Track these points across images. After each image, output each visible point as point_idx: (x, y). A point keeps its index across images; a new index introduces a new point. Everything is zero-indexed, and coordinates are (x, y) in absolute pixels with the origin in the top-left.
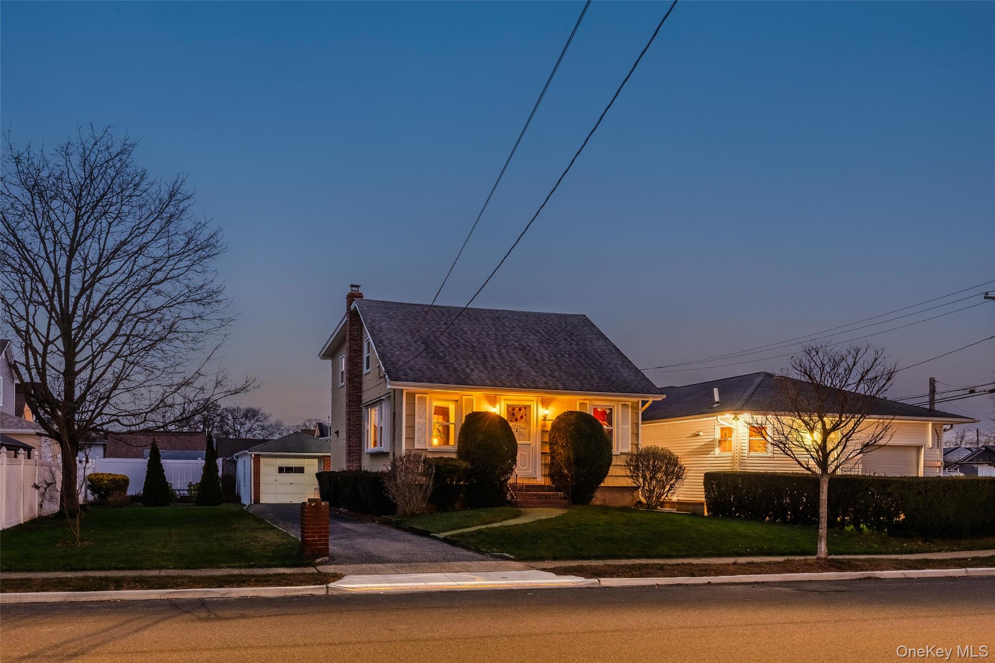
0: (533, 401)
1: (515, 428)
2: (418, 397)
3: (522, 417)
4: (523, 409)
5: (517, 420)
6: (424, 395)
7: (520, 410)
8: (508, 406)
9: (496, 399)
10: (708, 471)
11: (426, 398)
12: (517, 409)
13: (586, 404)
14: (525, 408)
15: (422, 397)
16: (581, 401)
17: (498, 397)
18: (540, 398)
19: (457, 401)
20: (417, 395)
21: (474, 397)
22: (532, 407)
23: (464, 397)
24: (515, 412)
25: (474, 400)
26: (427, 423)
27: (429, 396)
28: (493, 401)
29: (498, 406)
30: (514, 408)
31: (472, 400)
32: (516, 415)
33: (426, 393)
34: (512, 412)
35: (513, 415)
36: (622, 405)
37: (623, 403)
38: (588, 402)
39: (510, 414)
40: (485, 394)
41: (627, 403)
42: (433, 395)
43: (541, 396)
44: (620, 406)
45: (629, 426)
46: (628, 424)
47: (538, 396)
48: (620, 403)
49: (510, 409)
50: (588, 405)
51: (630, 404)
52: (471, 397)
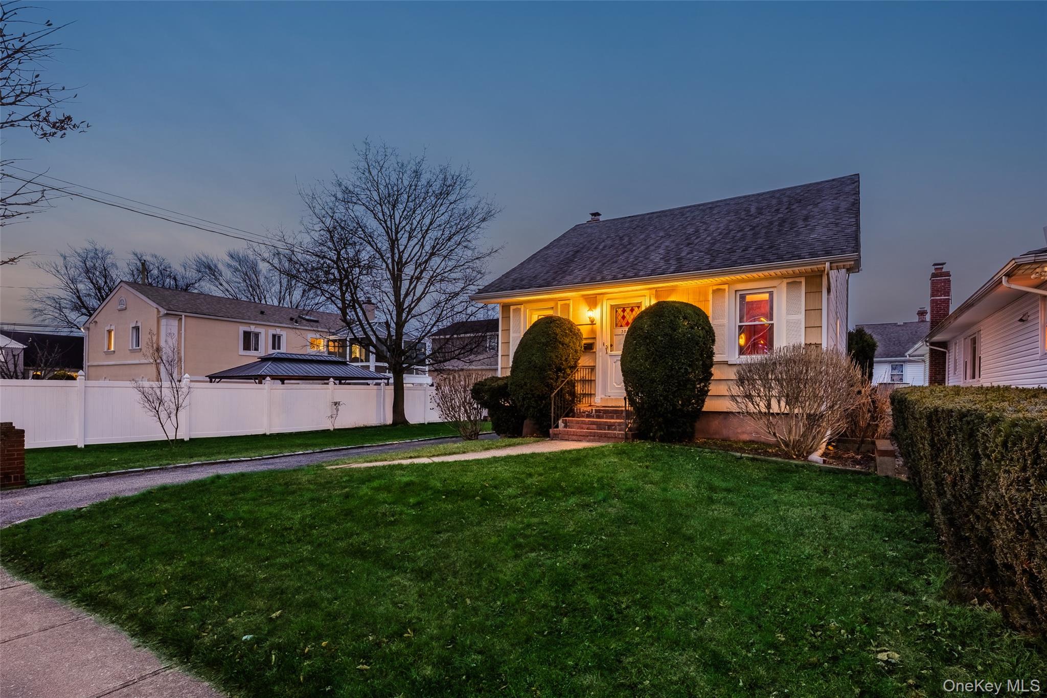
4: (636, 309)
5: (628, 324)
6: (519, 306)
7: (632, 310)
8: (614, 308)
9: (596, 301)
11: (519, 310)
12: (628, 310)
13: (724, 290)
14: (638, 307)
15: (516, 308)
16: (715, 287)
17: (597, 297)
18: (654, 292)
19: (552, 308)
20: (512, 308)
21: (571, 301)
23: (560, 303)
24: (626, 314)
25: (571, 305)
27: (524, 307)
28: (592, 302)
29: (598, 309)
30: (624, 311)
31: (569, 305)
32: (627, 317)
33: (521, 303)
34: (622, 314)
35: (624, 317)
36: (788, 283)
37: (790, 280)
38: (726, 287)
39: (620, 318)
40: (583, 296)
41: (797, 280)
42: (528, 306)
43: (654, 288)
44: (784, 285)
45: (802, 316)
46: (799, 313)
47: (650, 289)
48: (785, 281)
49: (620, 311)
50: (727, 290)
51: (803, 280)
52: (567, 302)
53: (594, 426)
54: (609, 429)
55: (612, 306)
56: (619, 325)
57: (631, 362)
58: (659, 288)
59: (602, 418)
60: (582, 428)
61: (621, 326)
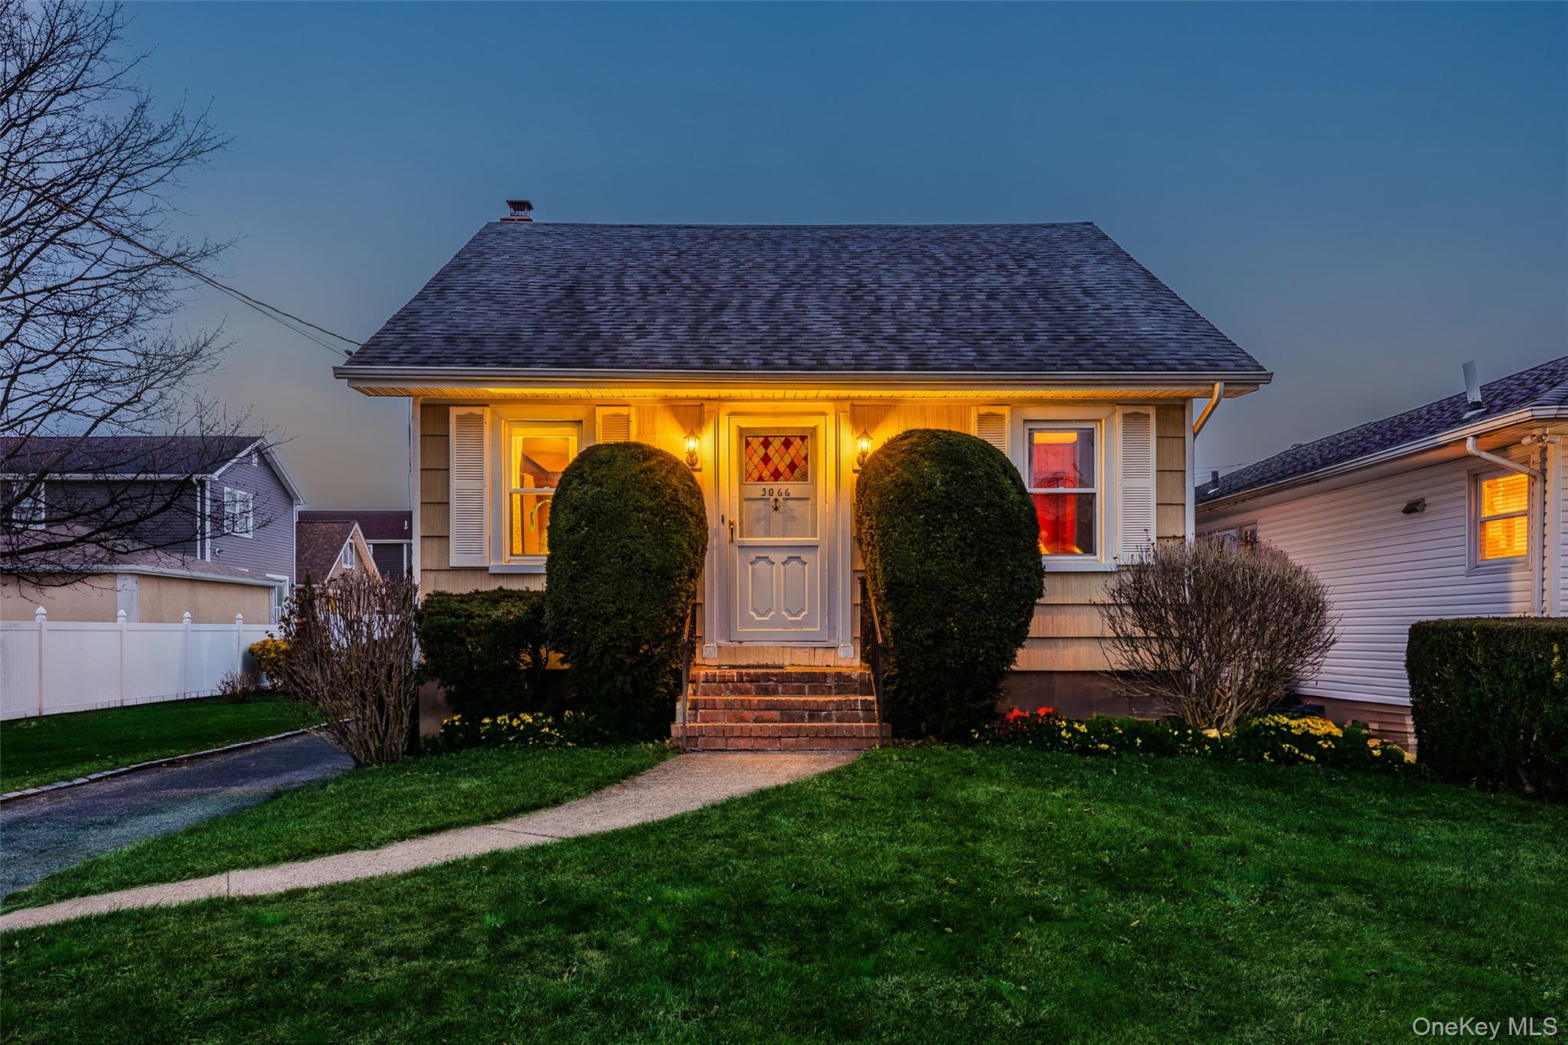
0: (824, 414)
1: (772, 498)
2: (459, 418)
3: (792, 467)
4: (797, 442)
5: (776, 475)
6: (477, 411)
7: (787, 443)
8: (745, 437)
9: (702, 413)
10: (1424, 619)
11: (481, 417)
12: (777, 443)
13: (1001, 417)
14: (803, 438)
15: (471, 415)
16: (984, 410)
17: (707, 407)
18: (847, 406)
19: (581, 421)
20: (454, 412)
21: (633, 410)
22: (821, 432)
23: (601, 412)
24: (771, 451)
25: (633, 419)
26: (487, 491)
27: (493, 412)
28: (693, 417)
29: (707, 436)
30: (766, 443)
31: (627, 419)
32: (776, 459)
33: (483, 403)
34: (761, 451)
35: (766, 459)
36: (1125, 415)
37: (1130, 410)
38: (1005, 411)
39: (756, 459)
40: (666, 400)
41: (1142, 410)
42: (505, 410)
43: (848, 398)
44: (1118, 419)
45: (1150, 483)
46: (1144, 474)
47: (838, 399)
48: (1120, 411)
49: (756, 443)
50: (1007, 419)
51: (1152, 411)
52: (623, 411)
53: (776, 714)
54: (812, 718)
55: (741, 431)
56: (756, 475)
57: (922, 563)
58: (859, 398)
59: (775, 692)
60: (742, 720)
61: (761, 479)
